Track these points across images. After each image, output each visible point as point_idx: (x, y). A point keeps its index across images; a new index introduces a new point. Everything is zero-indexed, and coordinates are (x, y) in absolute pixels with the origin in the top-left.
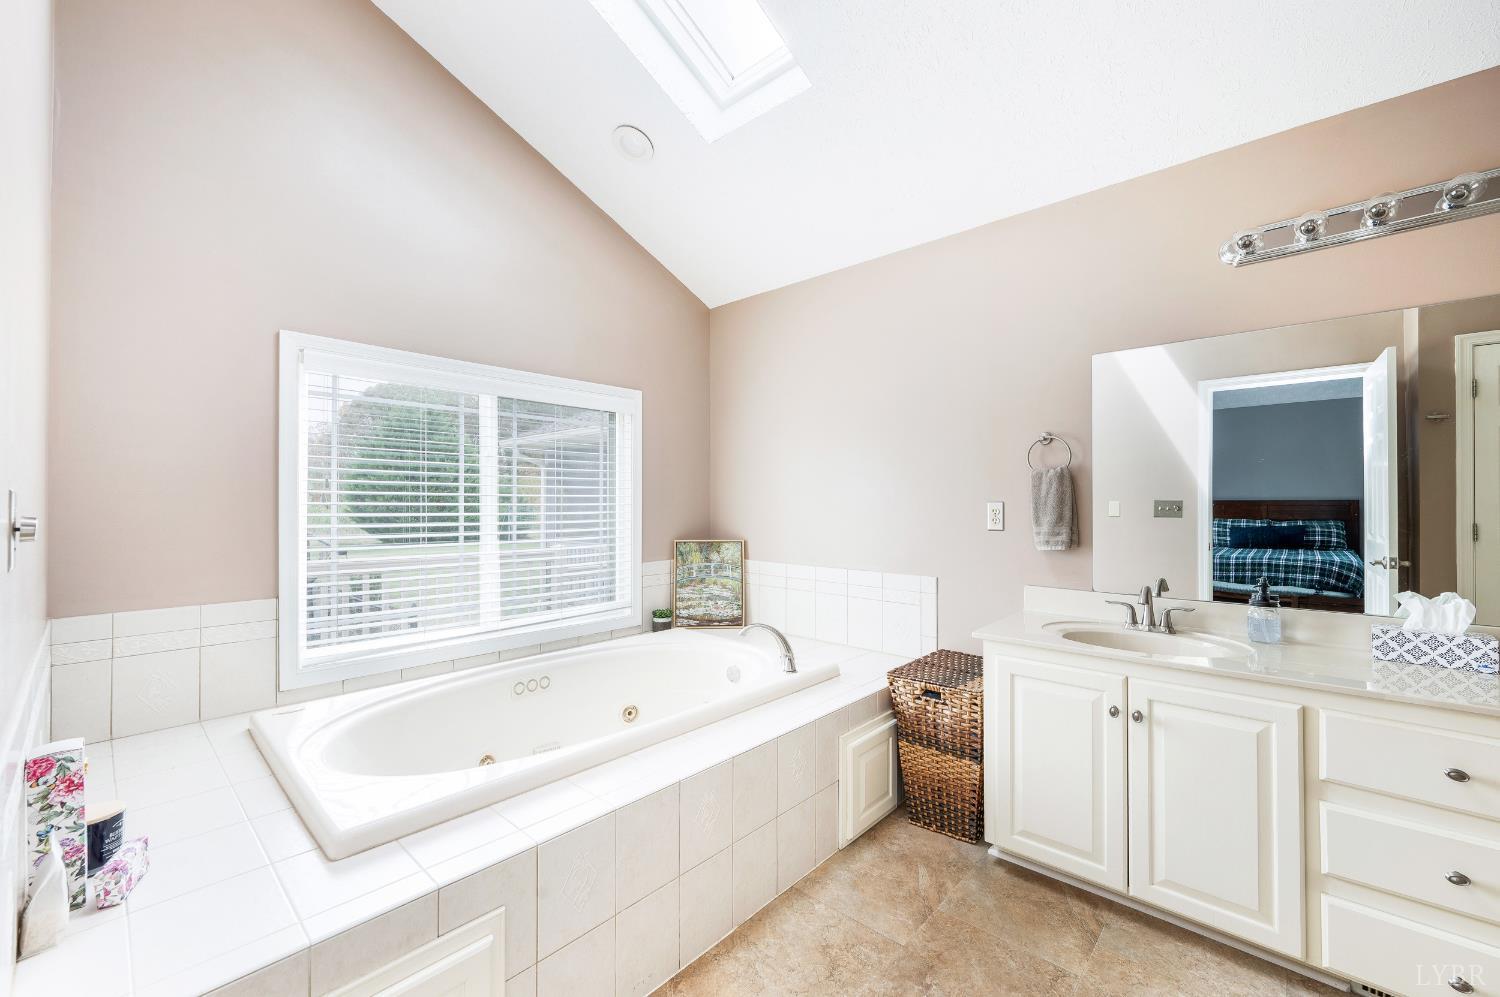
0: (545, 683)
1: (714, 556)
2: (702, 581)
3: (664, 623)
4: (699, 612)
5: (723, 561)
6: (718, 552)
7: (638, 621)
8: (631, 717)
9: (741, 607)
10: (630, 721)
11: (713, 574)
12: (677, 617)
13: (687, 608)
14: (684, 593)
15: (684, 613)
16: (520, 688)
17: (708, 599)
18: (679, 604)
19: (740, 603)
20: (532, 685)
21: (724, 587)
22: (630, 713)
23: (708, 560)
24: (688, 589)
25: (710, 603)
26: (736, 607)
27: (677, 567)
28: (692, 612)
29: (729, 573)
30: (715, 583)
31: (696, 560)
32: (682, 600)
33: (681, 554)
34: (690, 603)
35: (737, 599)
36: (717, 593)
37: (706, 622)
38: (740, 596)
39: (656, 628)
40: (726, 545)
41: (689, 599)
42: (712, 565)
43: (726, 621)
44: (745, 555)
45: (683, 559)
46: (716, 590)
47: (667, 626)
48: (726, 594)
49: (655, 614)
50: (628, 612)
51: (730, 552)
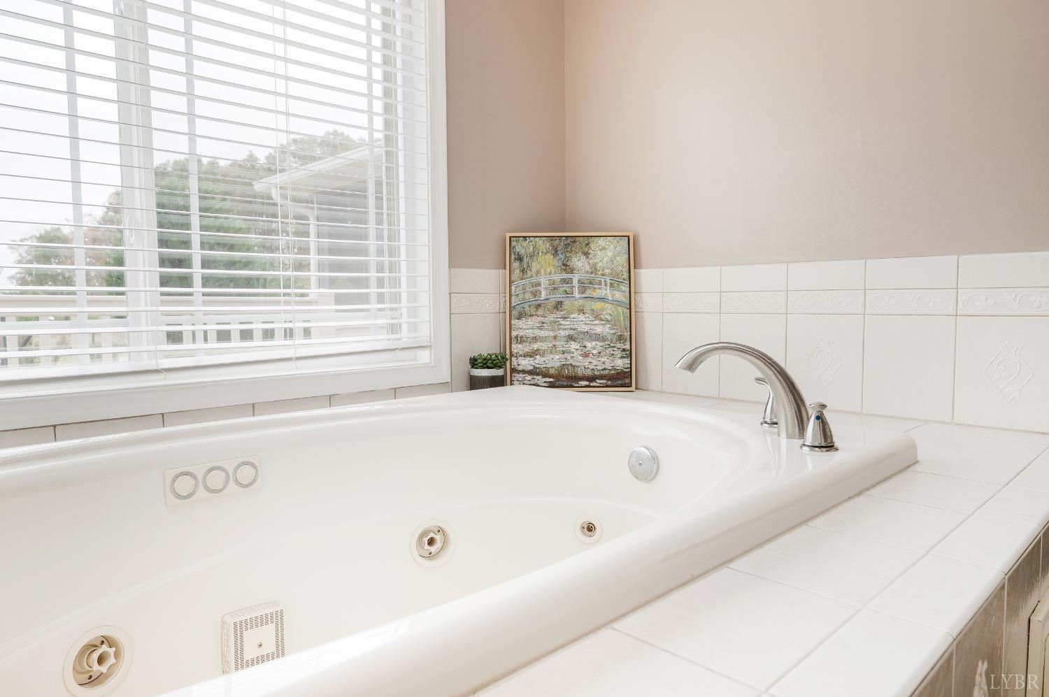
0: (246, 474)
1: (579, 262)
2: (558, 305)
3: (493, 377)
4: (553, 361)
5: (594, 270)
6: (586, 254)
7: (445, 376)
8: (433, 549)
9: (628, 354)
10: (431, 556)
11: (577, 295)
12: (514, 370)
13: (531, 355)
14: (525, 327)
15: (526, 363)
16: (185, 485)
17: (571, 338)
18: (517, 348)
19: (627, 347)
20: (216, 479)
21: (597, 316)
22: (431, 542)
23: (566, 267)
24: (531, 322)
25: (574, 346)
26: (618, 353)
27: (511, 282)
28: (539, 361)
29: (606, 292)
30: (581, 311)
31: (545, 270)
32: (520, 340)
33: (520, 259)
34: (535, 346)
35: (621, 338)
36: (585, 328)
37: (564, 379)
38: (627, 334)
39: (475, 384)
40: (601, 242)
41: (535, 339)
42: (576, 279)
43: (602, 377)
44: (633, 260)
45: (523, 271)
46: (582, 323)
47: (498, 382)
48: (600, 329)
49: (474, 363)
50: (424, 357)
51: (607, 254)
